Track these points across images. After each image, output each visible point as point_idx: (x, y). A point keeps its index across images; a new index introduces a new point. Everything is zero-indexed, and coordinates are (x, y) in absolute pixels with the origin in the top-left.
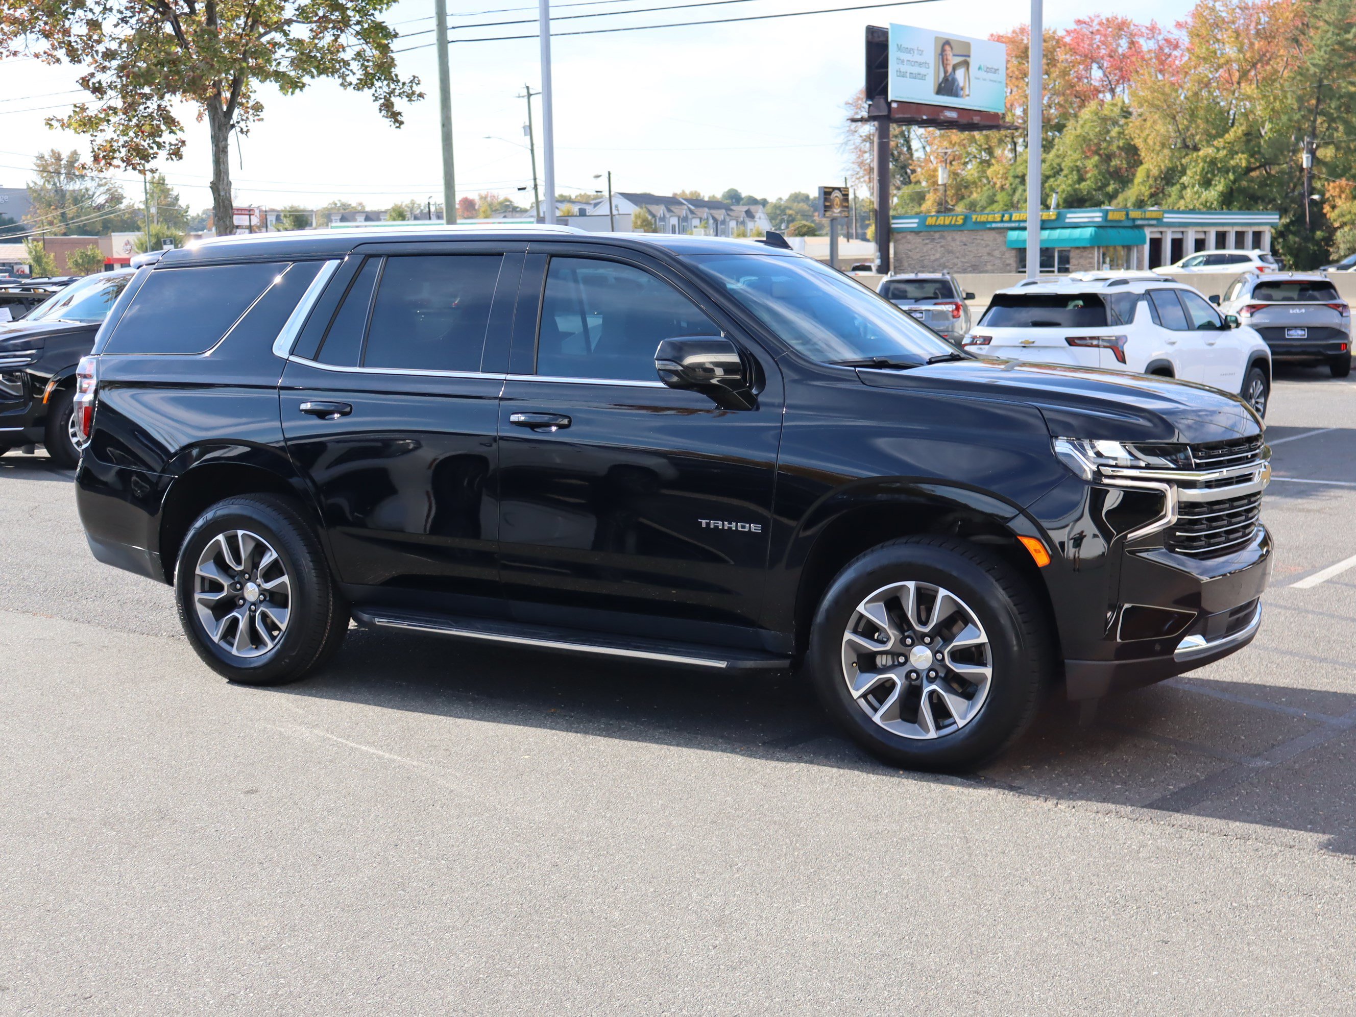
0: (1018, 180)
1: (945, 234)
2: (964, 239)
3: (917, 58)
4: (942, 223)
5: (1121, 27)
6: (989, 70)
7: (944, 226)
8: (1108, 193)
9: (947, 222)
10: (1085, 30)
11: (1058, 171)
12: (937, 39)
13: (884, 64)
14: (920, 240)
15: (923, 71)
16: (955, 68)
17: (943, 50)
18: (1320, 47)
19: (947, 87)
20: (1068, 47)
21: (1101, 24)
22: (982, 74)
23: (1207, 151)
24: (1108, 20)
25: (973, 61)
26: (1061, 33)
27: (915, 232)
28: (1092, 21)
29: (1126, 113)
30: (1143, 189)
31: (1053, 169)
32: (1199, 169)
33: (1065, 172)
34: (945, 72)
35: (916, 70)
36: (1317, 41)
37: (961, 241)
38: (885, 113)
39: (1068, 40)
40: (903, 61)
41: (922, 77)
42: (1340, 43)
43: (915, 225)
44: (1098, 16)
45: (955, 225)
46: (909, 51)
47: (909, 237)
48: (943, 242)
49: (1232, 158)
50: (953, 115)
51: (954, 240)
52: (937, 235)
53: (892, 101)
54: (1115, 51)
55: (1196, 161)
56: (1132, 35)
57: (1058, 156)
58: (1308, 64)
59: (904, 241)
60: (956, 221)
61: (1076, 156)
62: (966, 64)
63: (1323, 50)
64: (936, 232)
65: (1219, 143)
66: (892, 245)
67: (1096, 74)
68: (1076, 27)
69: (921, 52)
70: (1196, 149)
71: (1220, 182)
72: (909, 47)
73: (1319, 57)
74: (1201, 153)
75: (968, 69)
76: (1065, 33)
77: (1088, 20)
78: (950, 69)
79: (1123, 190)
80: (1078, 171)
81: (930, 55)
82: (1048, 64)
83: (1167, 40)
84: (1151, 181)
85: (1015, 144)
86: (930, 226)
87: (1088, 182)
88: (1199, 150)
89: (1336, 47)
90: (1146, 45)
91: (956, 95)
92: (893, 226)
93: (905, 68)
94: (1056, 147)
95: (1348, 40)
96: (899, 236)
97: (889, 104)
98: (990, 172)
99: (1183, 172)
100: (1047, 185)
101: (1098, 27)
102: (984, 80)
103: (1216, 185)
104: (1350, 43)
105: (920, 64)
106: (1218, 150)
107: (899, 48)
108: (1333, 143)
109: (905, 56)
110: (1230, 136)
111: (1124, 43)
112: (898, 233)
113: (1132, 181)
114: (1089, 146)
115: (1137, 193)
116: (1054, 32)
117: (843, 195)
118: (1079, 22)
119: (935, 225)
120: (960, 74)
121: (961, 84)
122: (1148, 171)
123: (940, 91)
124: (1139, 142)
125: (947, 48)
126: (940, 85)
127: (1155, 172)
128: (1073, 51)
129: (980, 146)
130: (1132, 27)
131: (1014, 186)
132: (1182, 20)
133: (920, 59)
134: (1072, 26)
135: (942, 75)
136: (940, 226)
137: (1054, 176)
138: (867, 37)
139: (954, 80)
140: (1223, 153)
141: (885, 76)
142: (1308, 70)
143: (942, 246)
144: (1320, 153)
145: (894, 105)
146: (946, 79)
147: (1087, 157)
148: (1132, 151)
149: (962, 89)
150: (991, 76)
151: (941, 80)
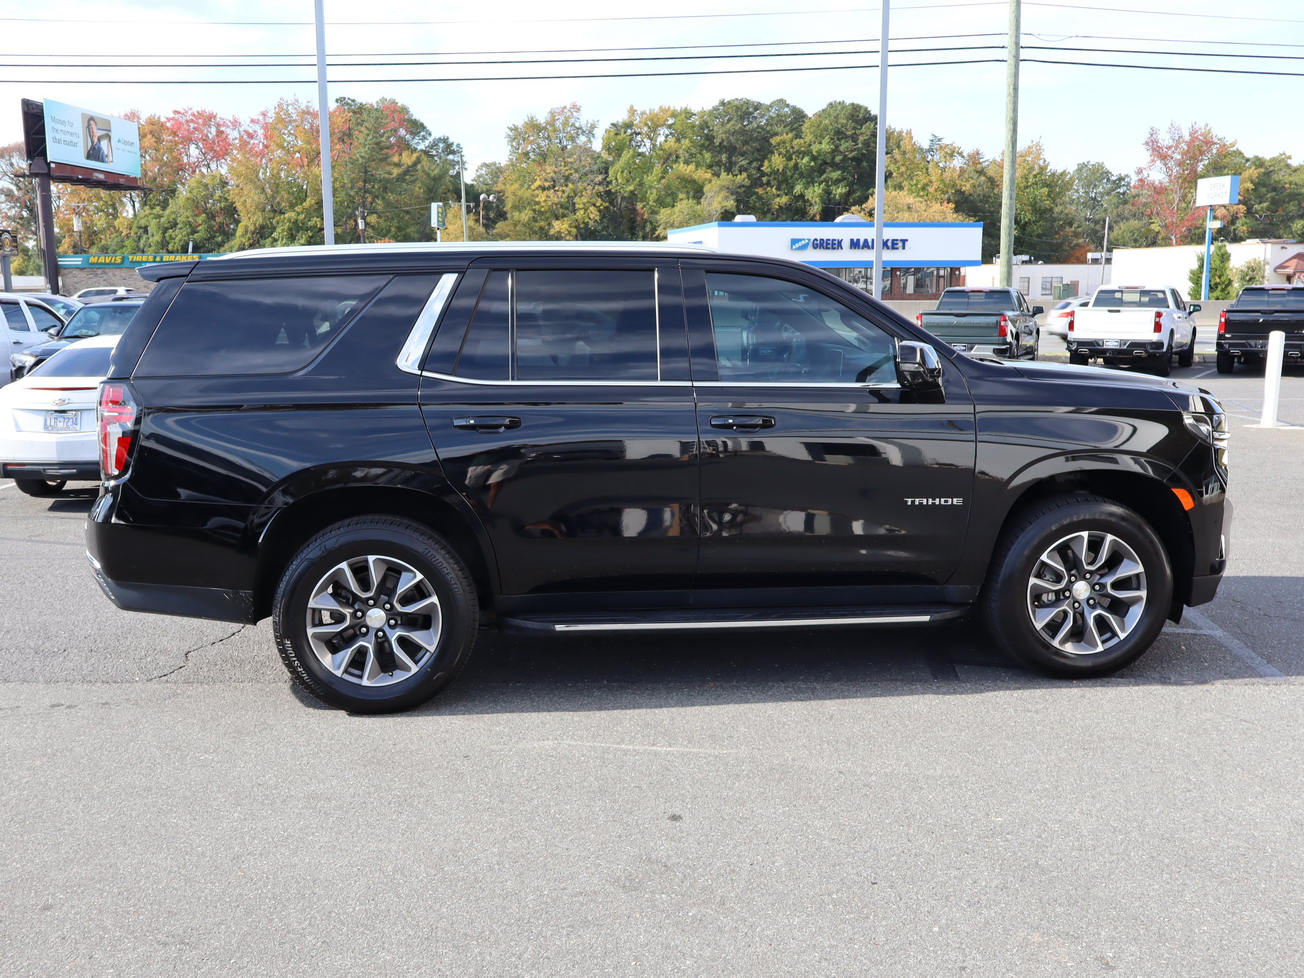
0: (141, 231)
1: (107, 271)
2: (123, 275)
3: (67, 128)
4: (103, 261)
5: (209, 118)
6: (126, 143)
7: (105, 264)
8: (217, 242)
9: (108, 261)
10: (183, 120)
11: (174, 225)
12: (83, 115)
13: (42, 131)
14: (85, 275)
15: (74, 139)
16: (99, 140)
17: (89, 125)
18: (365, 146)
19: (94, 153)
20: (170, 131)
21: (193, 115)
22: (121, 146)
23: (290, 215)
24: (198, 112)
25: (113, 135)
26: (163, 119)
27: (81, 269)
28: (187, 112)
29: (224, 183)
30: (244, 240)
31: (169, 222)
32: (286, 227)
33: (179, 226)
34: (92, 142)
35: (68, 138)
36: (361, 140)
37: (121, 276)
38: (46, 172)
39: (169, 125)
40: (57, 131)
41: (75, 145)
42: (377, 144)
43: (80, 263)
44: (191, 109)
45: (114, 264)
46: (63, 123)
47: (74, 272)
48: (105, 277)
49: (310, 220)
50: (101, 176)
51: (114, 275)
52: (99, 272)
53: (50, 162)
54: (207, 136)
55: (283, 221)
56: (218, 125)
57: (174, 213)
58: (358, 156)
59: (70, 275)
60: (115, 260)
61: (189, 213)
62: (108, 137)
63: (367, 147)
64: (98, 268)
65: (298, 208)
66: (60, 279)
67: (194, 151)
68: (174, 116)
69: (72, 125)
70: (281, 213)
71: (302, 238)
72: (62, 119)
73: (363, 151)
74: (286, 215)
75: (110, 140)
76: (165, 120)
77: (182, 111)
78: (96, 140)
79: (228, 241)
80: (191, 225)
81: (79, 128)
82: (156, 142)
83: (246, 132)
84: (249, 235)
85: (134, 202)
86: (92, 264)
87: (200, 234)
88: (284, 213)
89: (374, 146)
90: (233, 135)
91: (103, 161)
92: (59, 263)
93: (58, 136)
94: (170, 206)
95: (382, 141)
96: (66, 271)
97: (48, 164)
98: (116, 223)
99: (274, 229)
100: (167, 235)
101: (191, 117)
102: (124, 150)
103: (299, 239)
104: (383, 144)
105: (72, 134)
106: (299, 214)
107: (53, 119)
108: (376, 213)
109: (59, 127)
110: (306, 204)
111: (213, 130)
112: (65, 269)
113: (233, 235)
114: (197, 206)
115: (239, 243)
116: (159, 118)
117: (12, 237)
118: (176, 112)
119: (97, 264)
120: (104, 144)
121: (106, 153)
122: (246, 227)
123: (89, 157)
124: (239, 206)
125: (92, 123)
126: (89, 152)
127: (252, 228)
128: (175, 134)
129: (106, 202)
130: (218, 119)
131: (138, 234)
132: (255, 117)
133: (71, 130)
134: (172, 115)
135: (90, 144)
136: (101, 264)
137: (172, 228)
138: (23, 108)
139: (100, 149)
140: (302, 217)
141: (44, 140)
142: (357, 160)
143: (104, 280)
144: (368, 219)
145: (53, 165)
146: (93, 147)
147: (196, 215)
148: (231, 211)
149: (107, 157)
150: (128, 148)
151: (89, 148)
